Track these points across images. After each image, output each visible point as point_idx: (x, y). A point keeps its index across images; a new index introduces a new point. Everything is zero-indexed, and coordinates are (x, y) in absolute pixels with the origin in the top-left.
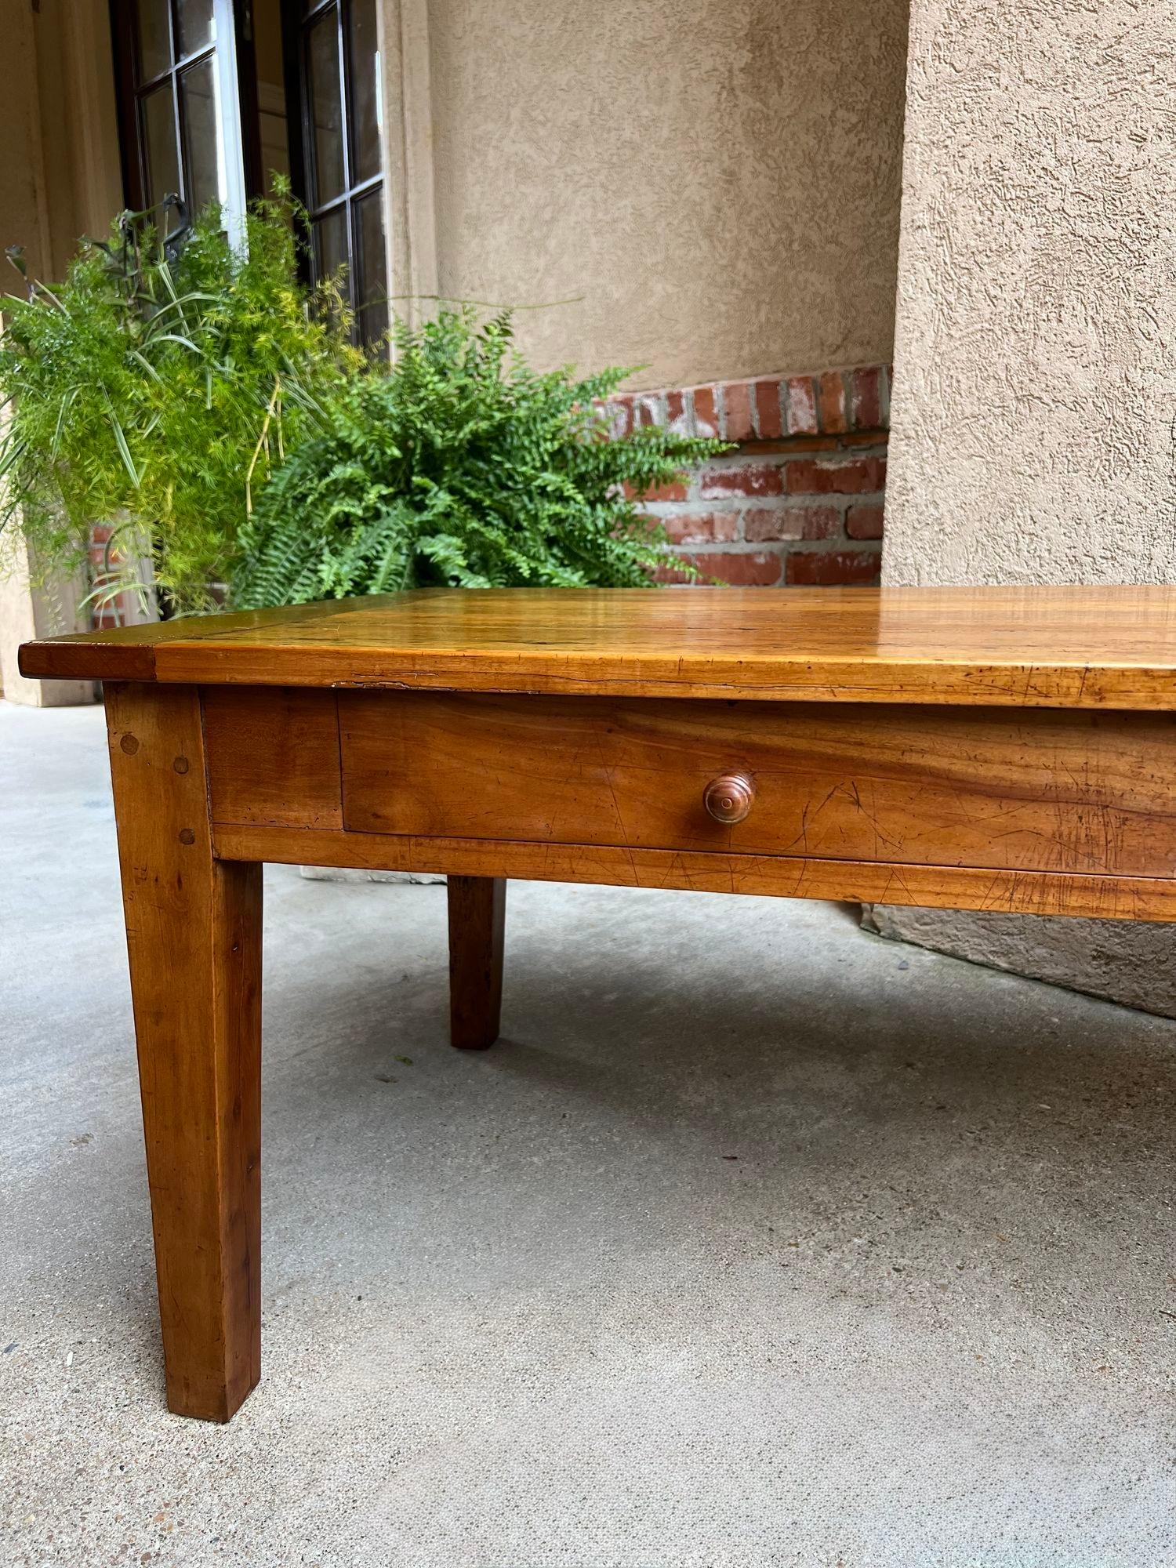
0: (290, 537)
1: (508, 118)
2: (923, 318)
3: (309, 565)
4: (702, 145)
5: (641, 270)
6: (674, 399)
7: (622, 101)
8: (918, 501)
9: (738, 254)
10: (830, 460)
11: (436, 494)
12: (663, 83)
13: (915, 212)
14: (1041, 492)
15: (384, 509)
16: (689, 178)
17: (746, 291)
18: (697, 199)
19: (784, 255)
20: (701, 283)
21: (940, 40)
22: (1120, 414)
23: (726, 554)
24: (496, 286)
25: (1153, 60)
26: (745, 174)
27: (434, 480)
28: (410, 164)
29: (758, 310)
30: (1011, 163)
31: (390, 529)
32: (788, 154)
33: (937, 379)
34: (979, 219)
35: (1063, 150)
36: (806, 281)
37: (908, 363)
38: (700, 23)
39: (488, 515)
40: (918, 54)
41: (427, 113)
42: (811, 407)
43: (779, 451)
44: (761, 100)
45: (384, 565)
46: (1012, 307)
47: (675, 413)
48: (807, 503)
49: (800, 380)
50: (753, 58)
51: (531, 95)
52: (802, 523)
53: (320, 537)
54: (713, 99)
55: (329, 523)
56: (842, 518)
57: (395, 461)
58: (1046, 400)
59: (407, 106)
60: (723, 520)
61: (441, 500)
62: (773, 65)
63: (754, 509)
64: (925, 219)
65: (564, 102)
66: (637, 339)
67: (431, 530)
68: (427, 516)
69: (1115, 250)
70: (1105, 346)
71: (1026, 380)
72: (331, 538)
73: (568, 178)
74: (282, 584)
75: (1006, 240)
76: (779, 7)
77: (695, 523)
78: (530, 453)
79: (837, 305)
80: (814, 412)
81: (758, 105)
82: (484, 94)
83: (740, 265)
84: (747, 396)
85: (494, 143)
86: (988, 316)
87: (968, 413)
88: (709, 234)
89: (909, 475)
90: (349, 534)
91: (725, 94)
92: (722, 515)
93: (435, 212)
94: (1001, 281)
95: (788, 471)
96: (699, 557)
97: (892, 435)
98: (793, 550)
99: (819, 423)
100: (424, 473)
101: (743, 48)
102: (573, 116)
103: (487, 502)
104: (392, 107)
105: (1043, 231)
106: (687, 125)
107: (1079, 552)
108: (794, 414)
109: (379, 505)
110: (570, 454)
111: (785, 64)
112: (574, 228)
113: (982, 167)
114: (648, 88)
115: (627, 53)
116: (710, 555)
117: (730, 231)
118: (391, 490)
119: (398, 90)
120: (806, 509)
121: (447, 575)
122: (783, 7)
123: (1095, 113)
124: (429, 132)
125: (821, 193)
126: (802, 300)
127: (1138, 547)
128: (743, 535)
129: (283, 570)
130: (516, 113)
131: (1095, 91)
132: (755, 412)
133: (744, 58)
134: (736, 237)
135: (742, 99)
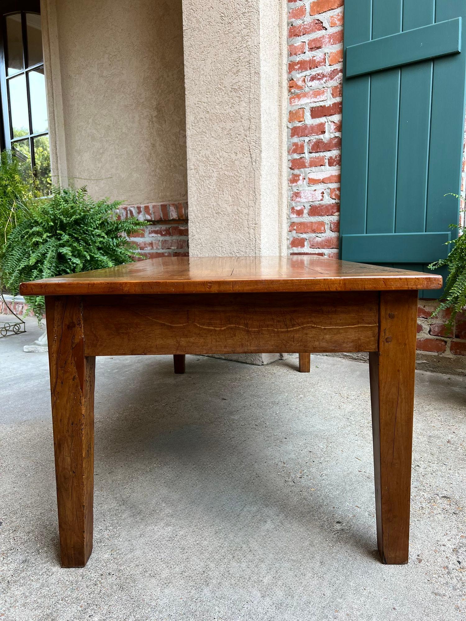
0: (20, 248)
1: (88, 122)
2: (194, 192)
3: (26, 256)
4: (145, 136)
5: (129, 170)
6: (139, 208)
7: (122, 121)
8: (196, 238)
9: (157, 167)
10: (182, 227)
11: (64, 236)
12: (133, 117)
13: (190, 165)
14: (223, 236)
15: (49, 240)
16: (142, 145)
17: (159, 178)
19: (169, 168)
20: (147, 174)
21: (193, 124)
22: (237, 218)
23: (157, 253)
24: (86, 171)
25: (238, 136)
26: (157, 145)
27: (64, 231)
28: (57, 133)
29: (163, 183)
30: (210, 156)
31: (49, 245)
32: (168, 141)
33: (198, 207)
34: (204, 168)
35: (221, 154)
36: (175, 176)
37: (191, 203)
38: (143, 103)
40: (188, 127)
41: (62, 117)
42: (176, 212)
43: (169, 224)
44: (160, 126)
45: (49, 255)
46: (213, 191)
47: (139, 212)
48: (178, 238)
49: (172, 204)
50: (158, 114)
51: (95, 116)
52: (176, 244)
53: (29, 248)
54: (148, 124)
55: (32, 244)
56: (187, 242)
57: (52, 226)
58: (222, 214)
59: (55, 115)
60: (155, 243)
61: (66, 237)
62: (163, 116)
63: (163, 240)
65: (105, 119)
66: (129, 190)
67: (63, 246)
68: (61, 242)
69: (233, 179)
70: (233, 201)
71: (217, 209)
72: (32, 248)
73: (107, 141)
74: (17, 262)
75: (210, 174)
76: (164, 101)
77: (147, 244)
78: (93, 224)
80: (177, 213)
81: (160, 127)
82: (80, 114)
83: (157, 170)
84: (159, 208)
85: (84, 128)
86: (208, 192)
87: (206, 216)
88: (148, 160)
89: (194, 232)
90: (38, 247)
91: (151, 123)
92: (155, 241)
93: (66, 147)
94: (210, 184)
95: (172, 229)
96: (149, 253)
98: (175, 252)
99: (178, 216)
100: (61, 230)
101: (155, 111)
102: (108, 123)
103: (80, 238)
104: (51, 114)
105: (218, 173)
106: (141, 130)
108: (171, 214)
109: (47, 239)
110: (106, 224)
111: (166, 117)
112: (109, 156)
113: (204, 156)
114: (129, 118)
115: (123, 108)
116: (152, 253)
117: (154, 161)
118: (51, 234)
119: (52, 109)
120: (177, 240)
121: (67, 258)
123: (227, 146)
124: (63, 123)
125: (178, 152)
126: (174, 181)
127: (243, 249)
128: (161, 247)
129: (17, 257)
130: (90, 120)
131: (226, 141)
132: (161, 213)
133: (155, 113)
134: (156, 162)
135: (155, 125)
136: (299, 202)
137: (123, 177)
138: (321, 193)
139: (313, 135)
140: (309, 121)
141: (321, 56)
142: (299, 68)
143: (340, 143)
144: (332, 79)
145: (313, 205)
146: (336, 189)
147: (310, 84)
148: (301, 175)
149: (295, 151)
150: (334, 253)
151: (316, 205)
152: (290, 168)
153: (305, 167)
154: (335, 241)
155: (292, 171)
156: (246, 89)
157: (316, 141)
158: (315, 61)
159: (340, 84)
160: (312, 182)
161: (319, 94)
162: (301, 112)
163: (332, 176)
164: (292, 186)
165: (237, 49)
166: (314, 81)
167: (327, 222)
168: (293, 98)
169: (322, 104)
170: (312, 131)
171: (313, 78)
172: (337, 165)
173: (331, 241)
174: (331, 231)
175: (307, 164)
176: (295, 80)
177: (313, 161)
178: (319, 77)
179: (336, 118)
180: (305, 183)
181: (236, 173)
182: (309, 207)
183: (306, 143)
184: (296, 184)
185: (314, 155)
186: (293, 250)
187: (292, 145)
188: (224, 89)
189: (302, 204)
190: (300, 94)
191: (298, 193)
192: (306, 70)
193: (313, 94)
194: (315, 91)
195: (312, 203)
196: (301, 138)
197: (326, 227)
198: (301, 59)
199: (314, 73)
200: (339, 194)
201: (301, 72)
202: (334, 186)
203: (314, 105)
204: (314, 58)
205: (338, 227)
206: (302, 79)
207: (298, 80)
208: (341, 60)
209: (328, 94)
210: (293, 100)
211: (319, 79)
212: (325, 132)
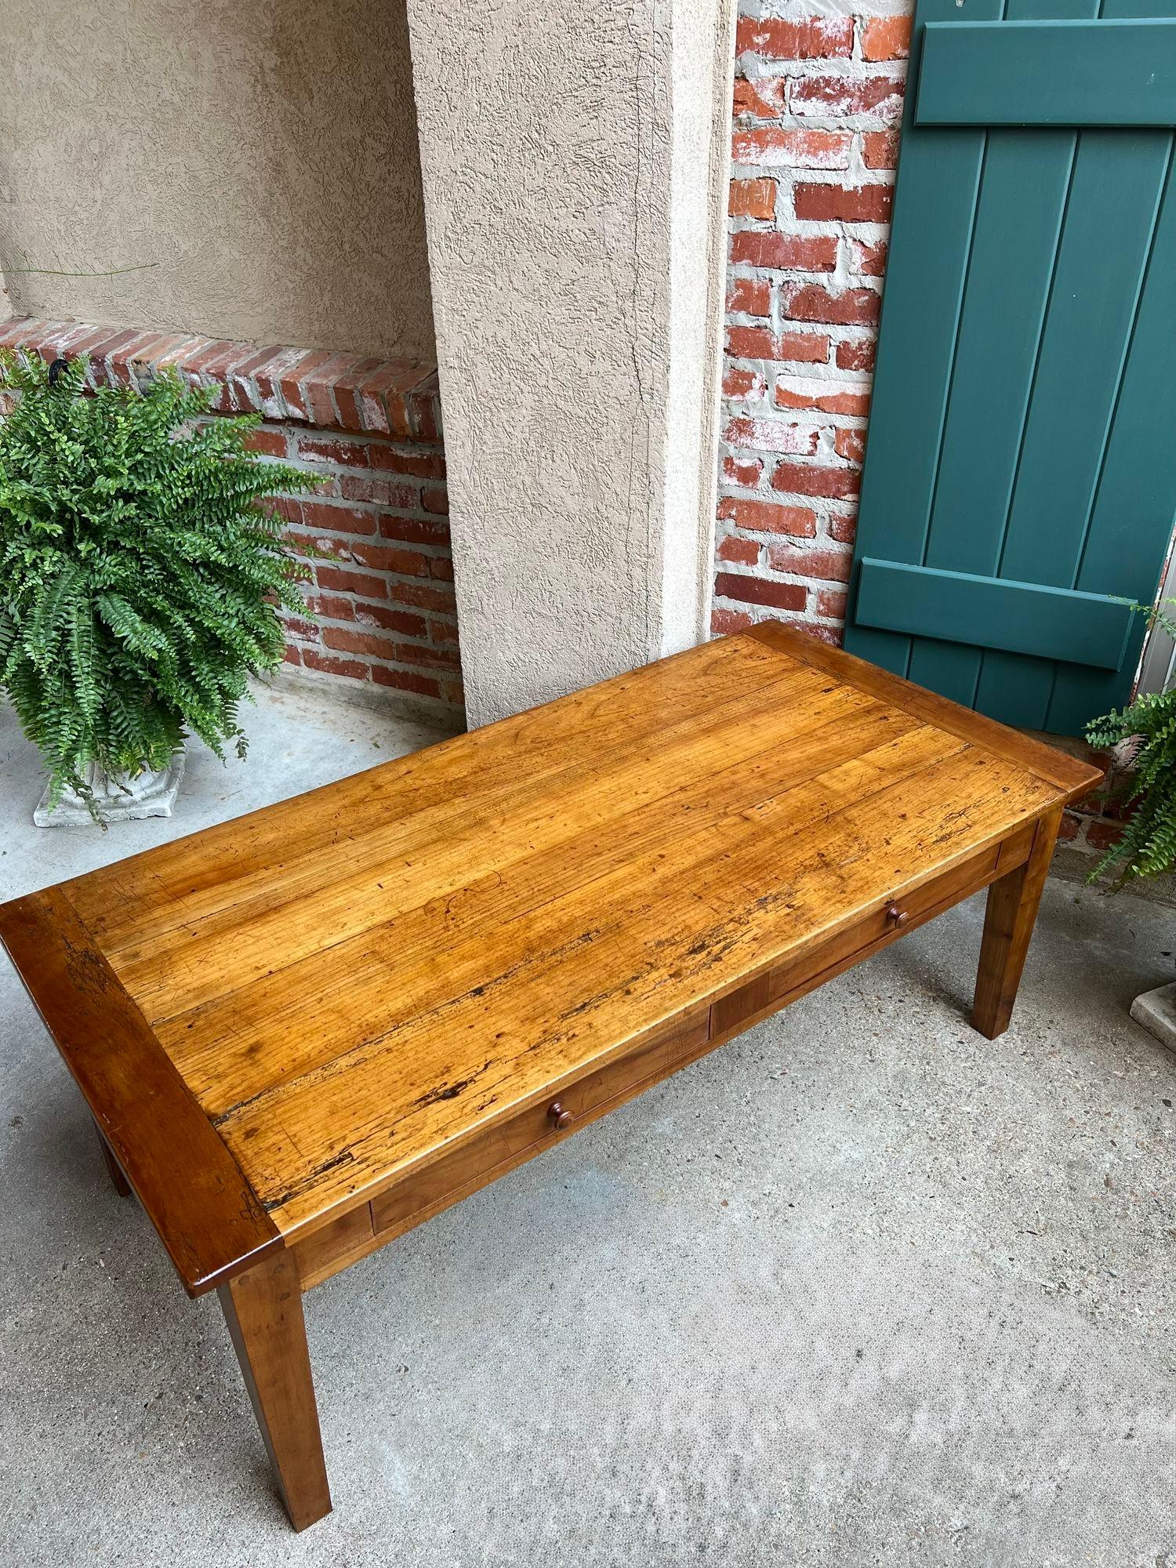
1: (30, 36)
2: (462, 432)
4: (246, 129)
5: (204, 230)
6: (263, 381)
7: (155, 60)
8: (474, 556)
9: (296, 242)
10: (403, 450)
12: (195, 56)
13: (446, 356)
16: (237, 156)
17: (308, 276)
18: (249, 177)
19: (338, 252)
20: (266, 256)
21: (448, 233)
22: (596, 530)
23: (328, 506)
25: (597, 305)
26: (290, 167)
29: (322, 295)
30: (510, 343)
32: (328, 164)
33: (477, 478)
34: (493, 376)
35: (544, 347)
36: (360, 280)
37: (456, 461)
38: (224, 10)
39: (144, 559)
40: (434, 238)
42: (382, 414)
43: (360, 437)
44: (295, 105)
46: (522, 443)
47: (266, 393)
48: (389, 478)
49: (370, 392)
50: (282, 63)
52: (387, 494)
54: (247, 88)
56: (418, 494)
58: (550, 509)
60: (322, 478)
62: (301, 75)
63: (347, 475)
64: (455, 363)
69: (583, 425)
70: (583, 486)
71: (536, 493)
75: (513, 397)
76: (299, 22)
79: (389, 307)
80: (385, 418)
81: (293, 108)
83: (299, 251)
84: (327, 395)
86: (506, 444)
87: (501, 506)
88: (265, 213)
91: (259, 88)
92: (320, 475)
94: (513, 423)
95: (370, 450)
96: (306, 504)
97: (450, 507)
98: (383, 512)
99: (390, 427)
101: (271, 50)
102: (106, 57)
105: (537, 398)
106: (227, 105)
107: (580, 609)
108: (369, 417)
109: (54, 572)
111: (312, 78)
112: (127, 170)
113: (491, 339)
114: (180, 56)
115: (152, 12)
116: (315, 505)
117: (286, 218)
118: (61, 557)
120: (389, 483)
122: (302, 24)
123: (562, 328)
125: (362, 206)
126: (359, 296)
128: (340, 494)
130: (38, 33)
131: (561, 313)
132: (337, 408)
133: (271, 60)
134: (291, 224)
135: (277, 98)
136: (748, 447)
137: (184, 247)
138: (811, 436)
139: (800, 268)
140: (790, 225)
141: (839, 22)
142: (768, 46)
143: (875, 310)
144: (868, 106)
145: (787, 461)
146: (853, 434)
147: (799, 105)
148: (758, 375)
149: (740, 304)
150: (835, 593)
151: (795, 463)
152: (725, 350)
153: (770, 356)
154: (839, 565)
155: (730, 359)
156: (625, 170)
157: (807, 289)
158: (818, 32)
159: (892, 128)
160: (787, 400)
161: (825, 147)
162: (766, 192)
163: (844, 395)
164: (728, 401)
165: (596, 26)
166: (813, 99)
167: (821, 512)
168: (743, 139)
169: (832, 179)
170: (796, 254)
171: (810, 90)
172: (862, 370)
173: (828, 561)
174: (831, 536)
175: (775, 350)
176: (752, 81)
177: (793, 343)
178: (828, 90)
179: (872, 233)
180: (766, 398)
181: (593, 412)
182: (775, 466)
183: (775, 289)
184: (741, 398)
185: (796, 326)
186: (725, 566)
187: (733, 283)
188: (550, 149)
189: (757, 455)
190: (767, 133)
191: (745, 423)
192: (790, 57)
193: (805, 142)
194: (813, 134)
195: (782, 457)
196: (762, 271)
197: (818, 523)
198: (775, 16)
199: (814, 74)
200: (860, 447)
201: (774, 61)
202: (850, 422)
203: (808, 177)
204: (818, 24)
205: (851, 530)
206: (775, 84)
207: (763, 84)
208: (902, 52)
209: (853, 152)
210: (744, 144)
211: (827, 98)
212: (833, 268)
